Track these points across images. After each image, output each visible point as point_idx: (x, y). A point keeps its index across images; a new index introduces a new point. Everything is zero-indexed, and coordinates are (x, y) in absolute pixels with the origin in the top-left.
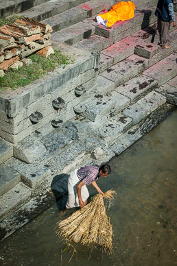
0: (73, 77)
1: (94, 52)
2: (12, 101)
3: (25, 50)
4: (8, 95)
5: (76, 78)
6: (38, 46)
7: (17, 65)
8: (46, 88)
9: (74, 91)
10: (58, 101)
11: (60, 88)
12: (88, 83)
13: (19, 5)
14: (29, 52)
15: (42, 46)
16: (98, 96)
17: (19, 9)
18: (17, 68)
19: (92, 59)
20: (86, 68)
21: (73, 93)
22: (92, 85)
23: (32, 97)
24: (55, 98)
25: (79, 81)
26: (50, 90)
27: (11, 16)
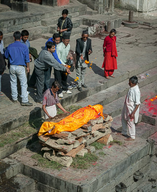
0: (133, 163)
1: (149, 139)
2: (84, 187)
3: (90, 138)
4: (79, 182)
5: (134, 164)
6: (100, 135)
7: (83, 152)
8: (111, 174)
9: (132, 176)
10: (120, 186)
11: (122, 174)
12: (144, 168)
13: (76, 96)
14: (93, 140)
15: (103, 135)
16: (152, 180)
17: (76, 100)
18: (83, 155)
19: (148, 146)
20: (142, 155)
21: (132, 178)
22: (147, 170)
23: (100, 183)
24: (118, 183)
25: (138, 167)
26: (115, 176)
27: (69, 106)
